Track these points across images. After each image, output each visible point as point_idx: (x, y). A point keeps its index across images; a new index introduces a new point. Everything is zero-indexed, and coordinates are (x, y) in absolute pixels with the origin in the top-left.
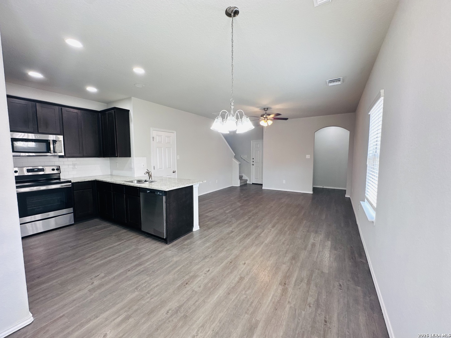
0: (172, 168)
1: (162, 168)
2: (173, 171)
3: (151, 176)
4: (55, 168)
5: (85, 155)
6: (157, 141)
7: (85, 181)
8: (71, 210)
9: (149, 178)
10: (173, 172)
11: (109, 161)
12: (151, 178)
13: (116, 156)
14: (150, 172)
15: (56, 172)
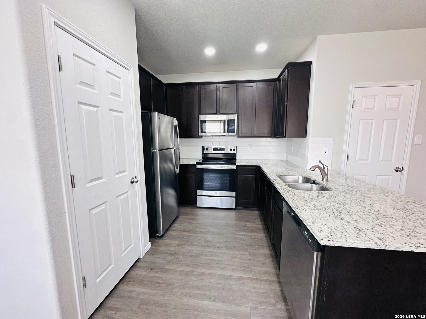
0: (393, 161)
1: (367, 160)
2: (394, 168)
3: (327, 175)
4: (233, 148)
5: (256, 135)
6: (363, 108)
7: (249, 165)
8: (234, 194)
9: (323, 179)
10: (397, 171)
11: (286, 143)
12: (325, 179)
13: (284, 136)
14: (325, 167)
15: (232, 152)
